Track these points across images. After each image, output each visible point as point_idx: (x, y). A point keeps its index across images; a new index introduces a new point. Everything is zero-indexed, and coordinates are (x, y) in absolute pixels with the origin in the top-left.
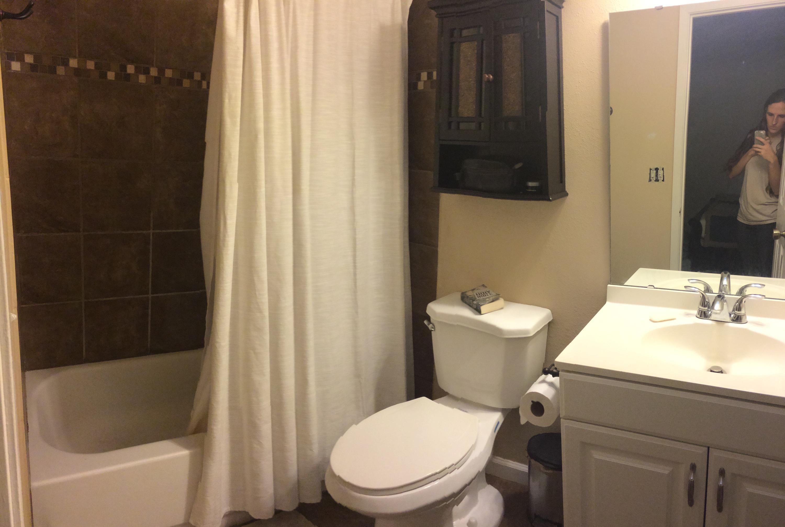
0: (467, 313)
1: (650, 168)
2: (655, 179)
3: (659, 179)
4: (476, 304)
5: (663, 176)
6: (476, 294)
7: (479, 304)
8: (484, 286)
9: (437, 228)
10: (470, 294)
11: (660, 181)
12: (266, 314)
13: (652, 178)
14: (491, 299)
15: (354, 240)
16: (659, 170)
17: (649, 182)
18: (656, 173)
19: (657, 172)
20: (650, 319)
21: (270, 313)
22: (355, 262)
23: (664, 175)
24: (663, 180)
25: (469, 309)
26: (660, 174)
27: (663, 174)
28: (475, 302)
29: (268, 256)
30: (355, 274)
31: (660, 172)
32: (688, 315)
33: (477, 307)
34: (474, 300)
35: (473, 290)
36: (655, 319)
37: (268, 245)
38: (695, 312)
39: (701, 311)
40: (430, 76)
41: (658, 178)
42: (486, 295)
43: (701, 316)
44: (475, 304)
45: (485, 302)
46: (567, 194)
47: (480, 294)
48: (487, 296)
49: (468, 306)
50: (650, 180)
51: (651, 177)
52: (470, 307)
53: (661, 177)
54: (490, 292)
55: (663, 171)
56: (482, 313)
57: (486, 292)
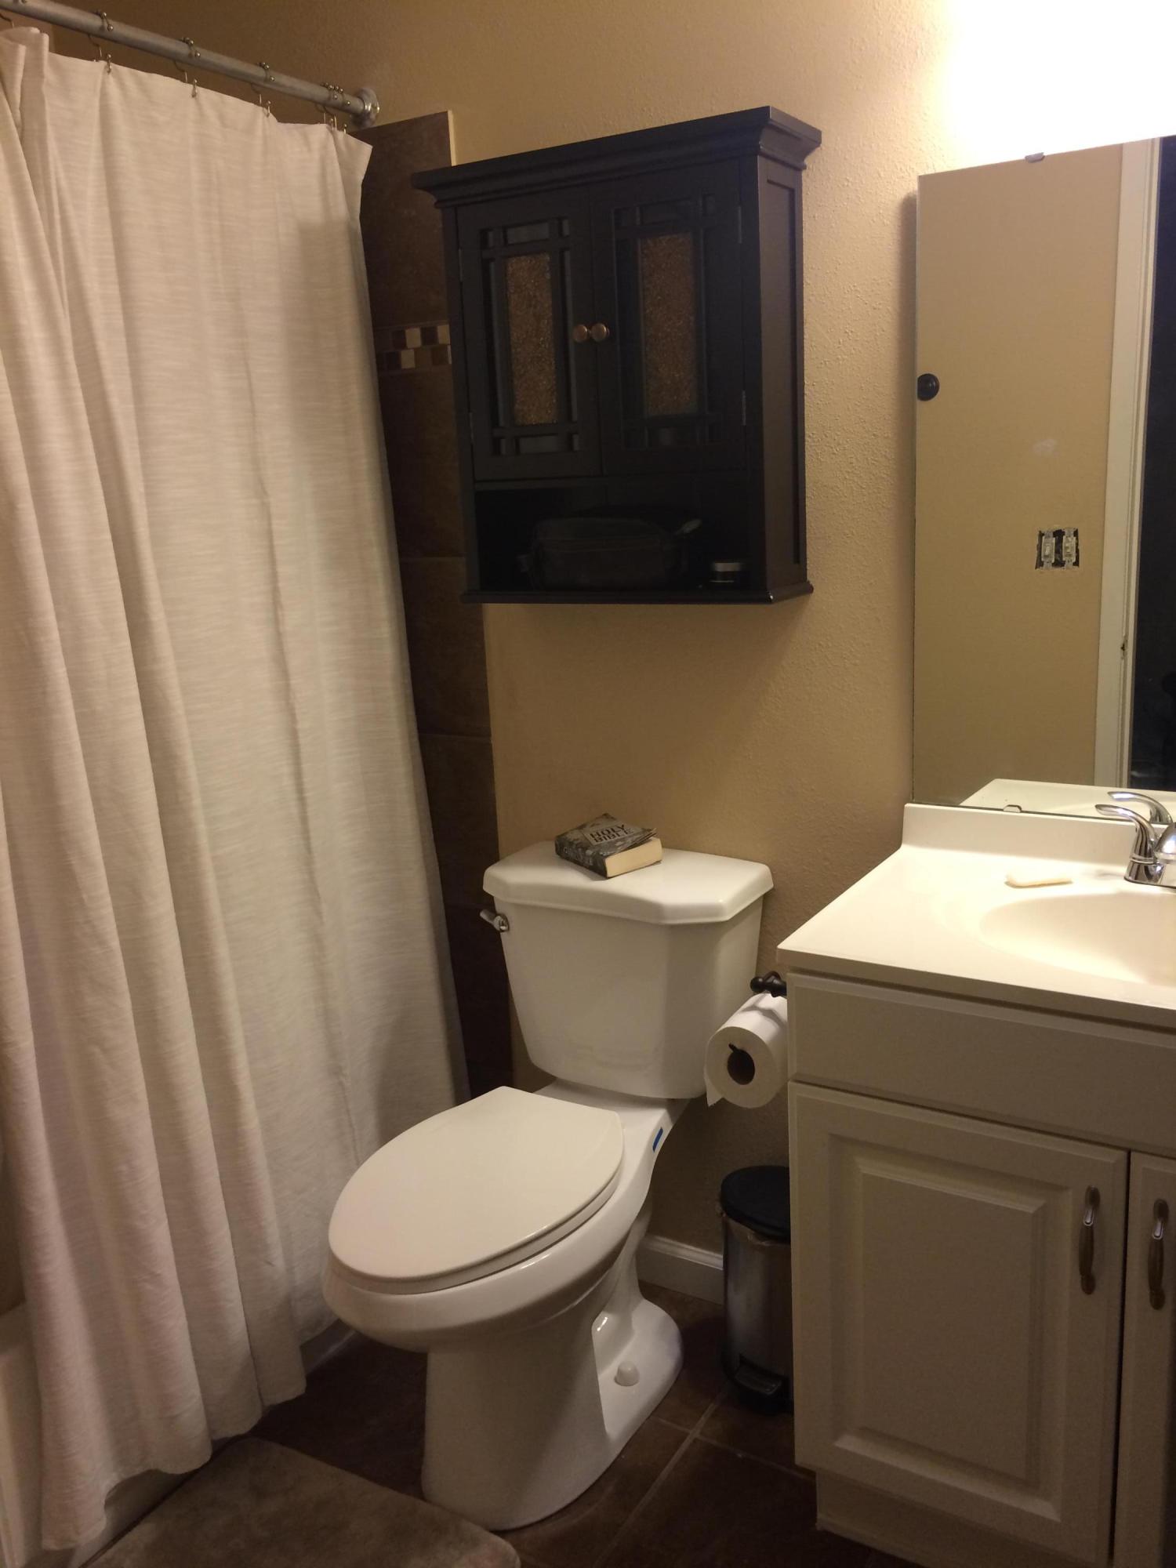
0: (574, 879)
1: (1040, 532)
2: (1053, 561)
3: (1064, 559)
4: (591, 856)
5: (1077, 551)
6: (592, 835)
7: (602, 855)
8: (608, 818)
9: (483, 692)
10: (575, 836)
11: (1068, 565)
12: (115, 943)
13: (1046, 556)
14: (629, 841)
15: (294, 734)
16: (1064, 537)
17: (1036, 568)
18: (1056, 544)
19: (1059, 543)
20: (1006, 880)
21: (122, 942)
22: (300, 789)
23: (1079, 548)
24: (1076, 563)
25: (576, 869)
26: (1067, 545)
27: (1075, 546)
28: (589, 852)
29: (96, 800)
30: (304, 820)
31: (1069, 542)
32: (1104, 875)
33: (595, 863)
34: (585, 849)
35: (581, 827)
36: (1019, 881)
37: (90, 770)
38: (1123, 870)
39: (1136, 866)
40: (429, 336)
41: (1061, 557)
42: (613, 835)
43: (1136, 879)
44: (589, 856)
45: (613, 849)
46: (810, 589)
47: (600, 834)
48: (617, 838)
49: (572, 864)
50: (1040, 564)
51: (1042, 555)
52: (579, 867)
53: (1070, 555)
54: (625, 828)
55: (1077, 539)
56: (609, 874)
57: (612, 830)
